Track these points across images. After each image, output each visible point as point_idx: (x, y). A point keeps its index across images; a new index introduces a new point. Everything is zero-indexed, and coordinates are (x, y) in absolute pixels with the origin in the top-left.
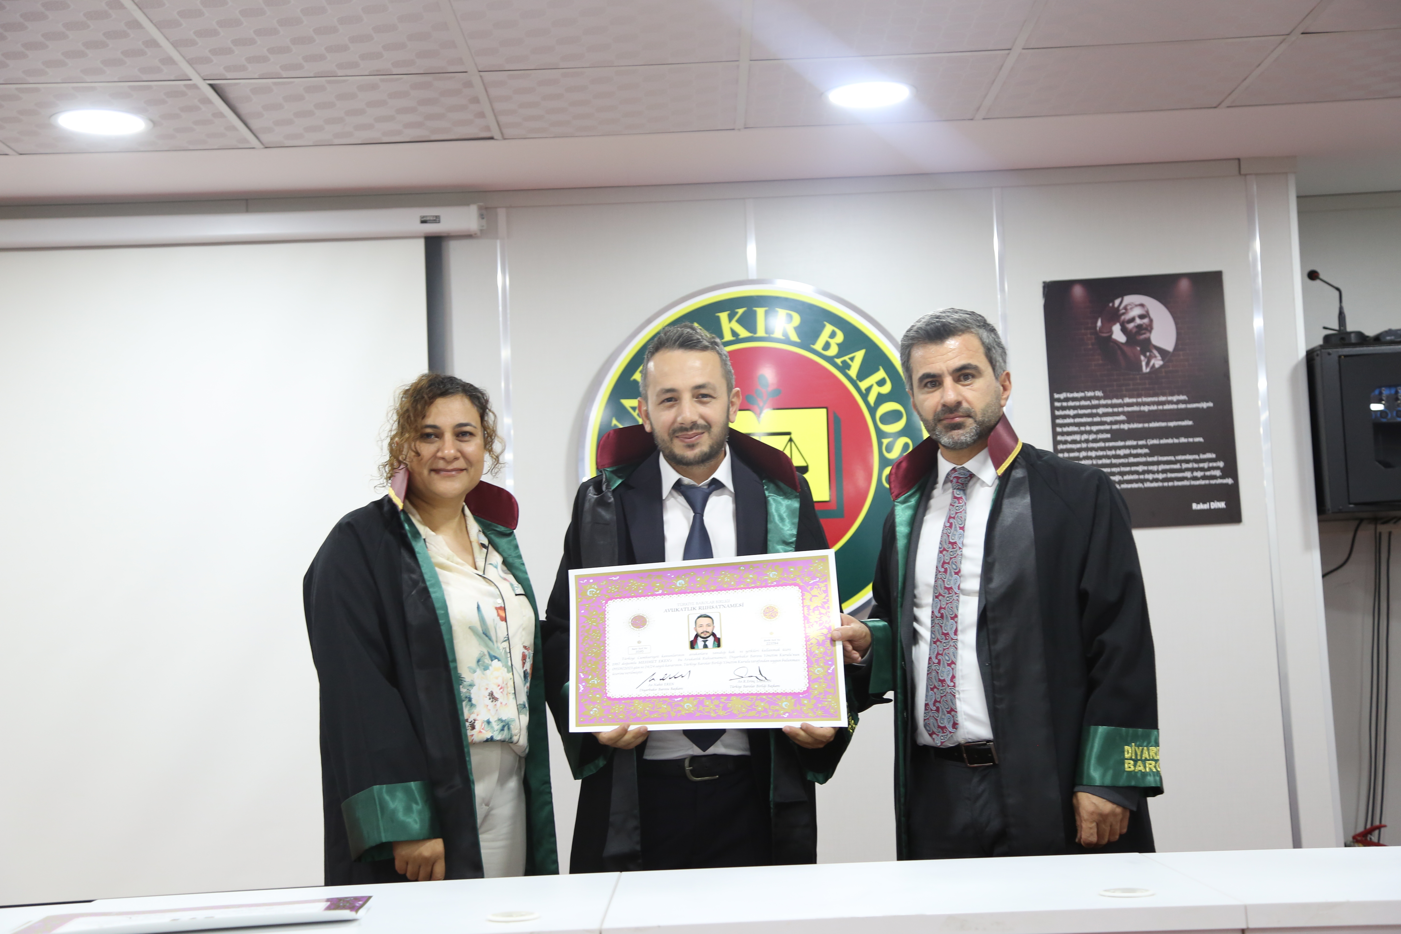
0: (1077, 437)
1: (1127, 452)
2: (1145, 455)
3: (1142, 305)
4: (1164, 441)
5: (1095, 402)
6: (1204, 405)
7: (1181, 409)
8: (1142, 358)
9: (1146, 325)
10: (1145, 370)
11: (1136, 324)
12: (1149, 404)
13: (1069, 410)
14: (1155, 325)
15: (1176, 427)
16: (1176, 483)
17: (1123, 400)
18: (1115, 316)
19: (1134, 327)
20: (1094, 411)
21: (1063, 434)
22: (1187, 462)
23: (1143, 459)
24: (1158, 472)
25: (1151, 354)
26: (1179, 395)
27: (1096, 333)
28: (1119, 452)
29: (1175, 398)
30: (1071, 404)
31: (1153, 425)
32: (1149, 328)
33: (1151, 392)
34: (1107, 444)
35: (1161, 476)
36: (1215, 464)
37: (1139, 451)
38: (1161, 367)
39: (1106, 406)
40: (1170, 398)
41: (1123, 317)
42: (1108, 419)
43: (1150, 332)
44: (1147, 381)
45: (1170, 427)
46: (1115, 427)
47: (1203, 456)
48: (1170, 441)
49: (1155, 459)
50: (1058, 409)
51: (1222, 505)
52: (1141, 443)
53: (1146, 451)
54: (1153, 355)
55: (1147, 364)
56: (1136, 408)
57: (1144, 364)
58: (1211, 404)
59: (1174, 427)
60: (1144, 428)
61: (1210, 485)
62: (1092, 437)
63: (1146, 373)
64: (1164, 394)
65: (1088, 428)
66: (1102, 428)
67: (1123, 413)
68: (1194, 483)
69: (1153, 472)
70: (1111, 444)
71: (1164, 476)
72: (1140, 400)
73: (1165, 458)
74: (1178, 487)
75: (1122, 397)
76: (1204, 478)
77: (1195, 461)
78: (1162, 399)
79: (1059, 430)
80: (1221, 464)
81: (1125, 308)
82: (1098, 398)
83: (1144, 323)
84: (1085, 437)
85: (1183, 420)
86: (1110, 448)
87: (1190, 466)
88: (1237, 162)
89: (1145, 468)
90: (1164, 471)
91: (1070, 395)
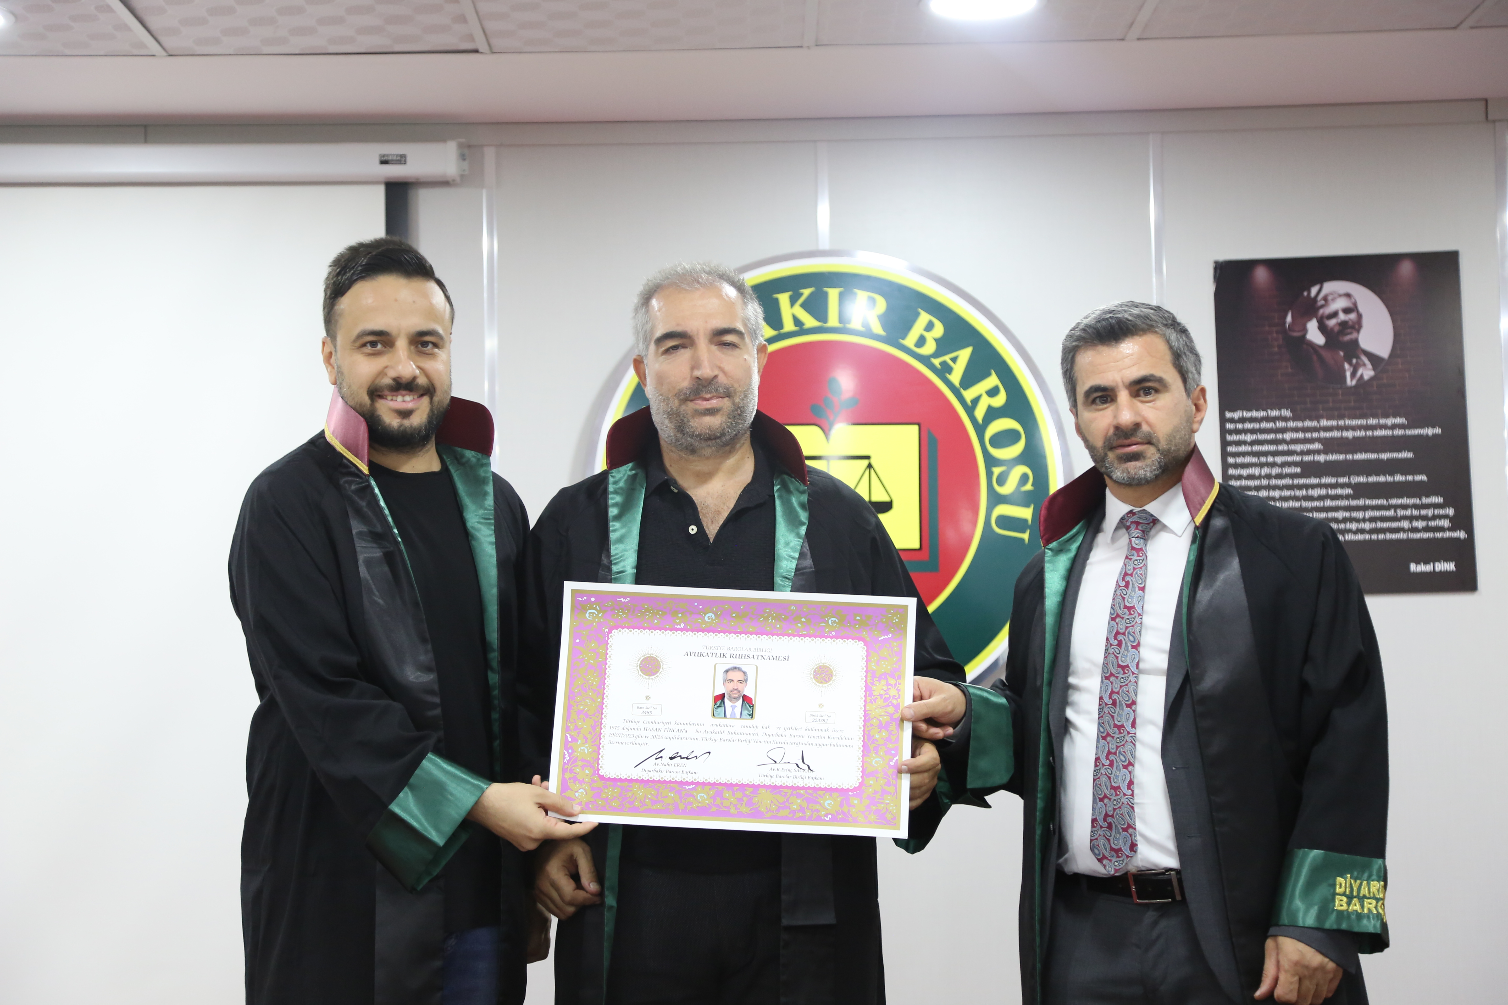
0: (1256, 471)
1: (1323, 492)
2: (1347, 497)
3: (1348, 295)
4: (1373, 479)
5: (1280, 424)
6: (1430, 431)
7: (1398, 437)
8: (1347, 366)
9: (1353, 322)
10: (1350, 382)
11: (1339, 321)
12: (1354, 428)
13: (1245, 434)
14: (1365, 322)
15: (1390, 461)
16: (1389, 536)
17: (1318, 422)
18: (1310, 309)
19: (1335, 325)
20: (1280, 436)
21: (1236, 466)
22: (1405, 507)
23: (1344, 503)
24: (1364, 520)
25: (1359, 361)
26: (1395, 416)
27: (1284, 332)
28: (1311, 492)
29: (1390, 421)
30: (1248, 426)
31: (1359, 456)
32: (1357, 326)
33: (1358, 412)
34: (1296, 481)
35: (1368, 526)
36: (1442, 512)
37: (1339, 491)
38: (1372, 379)
39: (1296, 430)
40: (1383, 421)
41: (1321, 311)
42: (1298, 448)
43: (1358, 331)
44: (1352, 398)
45: (1382, 460)
46: (1307, 458)
47: (1425, 500)
48: (1381, 479)
49: (1361, 502)
50: (1231, 432)
51: (1450, 566)
52: (1342, 480)
53: (1349, 491)
54: (1361, 363)
55: (1353, 375)
56: (1336, 434)
57: (1348, 374)
58: (1438, 431)
59: (1388, 459)
60: (1346, 461)
61: (1435, 539)
62: (1275, 471)
63: (1351, 387)
64: (1374, 416)
65: (1270, 459)
66: (1289, 459)
67: (1319, 440)
68: (1412, 536)
69: (1357, 520)
70: (1302, 481)
71: (1373, 525)
72: (1341, 423)
73: (1375, 502)
74: (1391, 541)
75: (1318, 418)
76: (1427, 529)
77: (1415, 507)
78: (1373, 421)
79: (1231, 460)
80: (1451, 512)
81: (1325, 299)
82: (1285, 419)
83: (1350, 320)
84: (1266, 471)
85: (1399, 450)
86: (1300, 487)
87: (1408, 512)
88: (1483, 103)
89: (1347, 514)
90: (1372, 520)
91: (1247, 414)
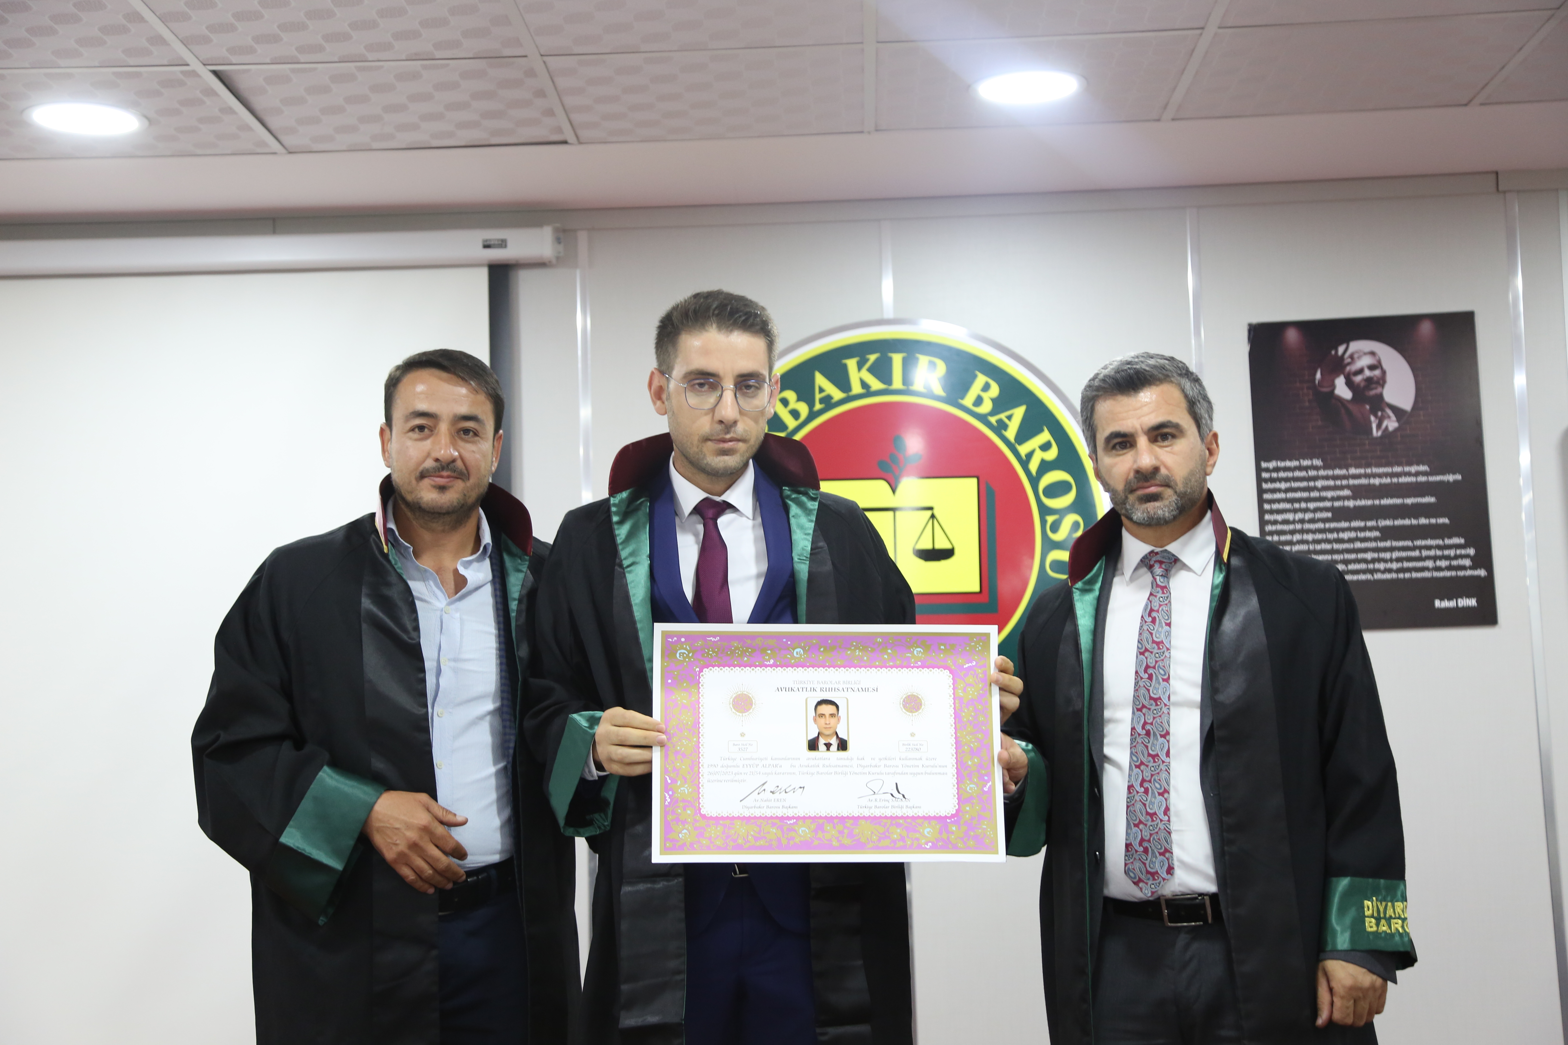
0: (1290, 516)
1: (1353, 535)
2: (1375, 539)
3: (1373, 354)
4: (1399, 522)
5: (1312, 473)
6: (1451, 478)
7: (1421, 483)
8: (1372, 418)
9: (1377, 377)
10: (1376, 433)
11: (1365, 377)
12: (1380, 476)
14: (1389, 377)
16: (1415, 575)
17: (1347, 470)
18: (1338, 366)
19: (1361, 381)
20: (1312, 484)
24: (1391, 560)
26: (1418, 464)
28: (1342, 535)
29: (1413, 469)
30: (1282, 474)
31: (1386, 502)
32: (1381, 382)
33: (1384, 461)
34: (1327, 525)
35: (1395, 566)
36: (1463, 552)
37: (1368, 534)
38: (1396, 430)
39: (1327, 478)
40: (1407, 469)
41: (1348, 368)
42: (1329, 494)
43: (1383, 386)
46: (1337, 504)
47: (1448, 542)
49: (1388, 544)
50: (1266, 481)
51: (1472, 602)
52: (1370, 524)
53: (1377, 534)
54: (1386, 416)
55: (1379, 426)
56: (1364, 481)
57: (1374, 426)
58: (1458, 477)
60: (1373, 506)
63: (1377, 438)
65: (1303, 505)
66: (1321, 504)
67: (1348, 487)
68: (1436, 574)
69: (1385, 561)
70: (1333, 525)
71: (1399, 565)
72: (1369, 471)
73: (1401, 544)
75: (1347, 467)
76: (1450, 568)
77: (1439, 547)
80: (1471, 551)
81: (1352, 357)
82: (1316, 468)
83: (1375, 376)
86: (1331, 531)
87: (1432, 553)
89: (1376, 555)
90: (1398, 560)
